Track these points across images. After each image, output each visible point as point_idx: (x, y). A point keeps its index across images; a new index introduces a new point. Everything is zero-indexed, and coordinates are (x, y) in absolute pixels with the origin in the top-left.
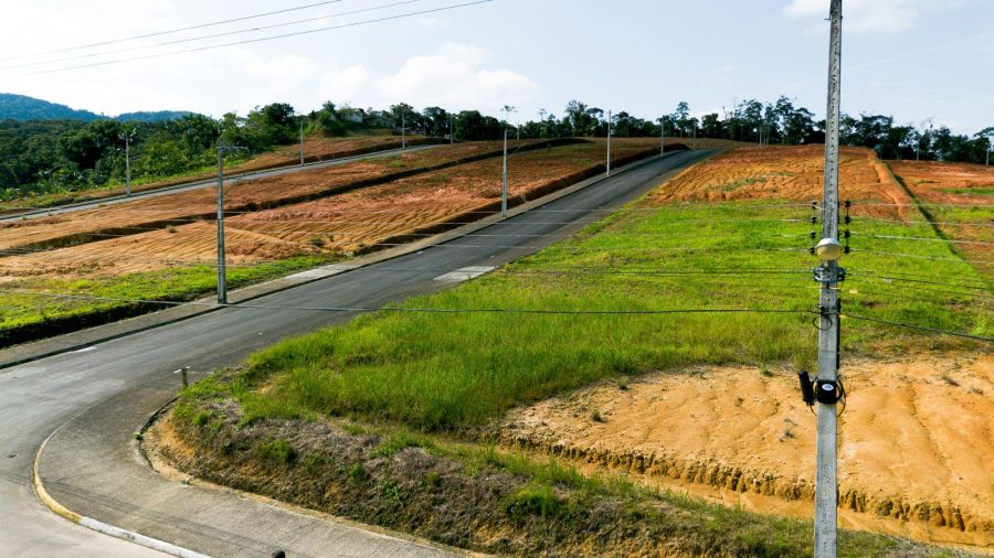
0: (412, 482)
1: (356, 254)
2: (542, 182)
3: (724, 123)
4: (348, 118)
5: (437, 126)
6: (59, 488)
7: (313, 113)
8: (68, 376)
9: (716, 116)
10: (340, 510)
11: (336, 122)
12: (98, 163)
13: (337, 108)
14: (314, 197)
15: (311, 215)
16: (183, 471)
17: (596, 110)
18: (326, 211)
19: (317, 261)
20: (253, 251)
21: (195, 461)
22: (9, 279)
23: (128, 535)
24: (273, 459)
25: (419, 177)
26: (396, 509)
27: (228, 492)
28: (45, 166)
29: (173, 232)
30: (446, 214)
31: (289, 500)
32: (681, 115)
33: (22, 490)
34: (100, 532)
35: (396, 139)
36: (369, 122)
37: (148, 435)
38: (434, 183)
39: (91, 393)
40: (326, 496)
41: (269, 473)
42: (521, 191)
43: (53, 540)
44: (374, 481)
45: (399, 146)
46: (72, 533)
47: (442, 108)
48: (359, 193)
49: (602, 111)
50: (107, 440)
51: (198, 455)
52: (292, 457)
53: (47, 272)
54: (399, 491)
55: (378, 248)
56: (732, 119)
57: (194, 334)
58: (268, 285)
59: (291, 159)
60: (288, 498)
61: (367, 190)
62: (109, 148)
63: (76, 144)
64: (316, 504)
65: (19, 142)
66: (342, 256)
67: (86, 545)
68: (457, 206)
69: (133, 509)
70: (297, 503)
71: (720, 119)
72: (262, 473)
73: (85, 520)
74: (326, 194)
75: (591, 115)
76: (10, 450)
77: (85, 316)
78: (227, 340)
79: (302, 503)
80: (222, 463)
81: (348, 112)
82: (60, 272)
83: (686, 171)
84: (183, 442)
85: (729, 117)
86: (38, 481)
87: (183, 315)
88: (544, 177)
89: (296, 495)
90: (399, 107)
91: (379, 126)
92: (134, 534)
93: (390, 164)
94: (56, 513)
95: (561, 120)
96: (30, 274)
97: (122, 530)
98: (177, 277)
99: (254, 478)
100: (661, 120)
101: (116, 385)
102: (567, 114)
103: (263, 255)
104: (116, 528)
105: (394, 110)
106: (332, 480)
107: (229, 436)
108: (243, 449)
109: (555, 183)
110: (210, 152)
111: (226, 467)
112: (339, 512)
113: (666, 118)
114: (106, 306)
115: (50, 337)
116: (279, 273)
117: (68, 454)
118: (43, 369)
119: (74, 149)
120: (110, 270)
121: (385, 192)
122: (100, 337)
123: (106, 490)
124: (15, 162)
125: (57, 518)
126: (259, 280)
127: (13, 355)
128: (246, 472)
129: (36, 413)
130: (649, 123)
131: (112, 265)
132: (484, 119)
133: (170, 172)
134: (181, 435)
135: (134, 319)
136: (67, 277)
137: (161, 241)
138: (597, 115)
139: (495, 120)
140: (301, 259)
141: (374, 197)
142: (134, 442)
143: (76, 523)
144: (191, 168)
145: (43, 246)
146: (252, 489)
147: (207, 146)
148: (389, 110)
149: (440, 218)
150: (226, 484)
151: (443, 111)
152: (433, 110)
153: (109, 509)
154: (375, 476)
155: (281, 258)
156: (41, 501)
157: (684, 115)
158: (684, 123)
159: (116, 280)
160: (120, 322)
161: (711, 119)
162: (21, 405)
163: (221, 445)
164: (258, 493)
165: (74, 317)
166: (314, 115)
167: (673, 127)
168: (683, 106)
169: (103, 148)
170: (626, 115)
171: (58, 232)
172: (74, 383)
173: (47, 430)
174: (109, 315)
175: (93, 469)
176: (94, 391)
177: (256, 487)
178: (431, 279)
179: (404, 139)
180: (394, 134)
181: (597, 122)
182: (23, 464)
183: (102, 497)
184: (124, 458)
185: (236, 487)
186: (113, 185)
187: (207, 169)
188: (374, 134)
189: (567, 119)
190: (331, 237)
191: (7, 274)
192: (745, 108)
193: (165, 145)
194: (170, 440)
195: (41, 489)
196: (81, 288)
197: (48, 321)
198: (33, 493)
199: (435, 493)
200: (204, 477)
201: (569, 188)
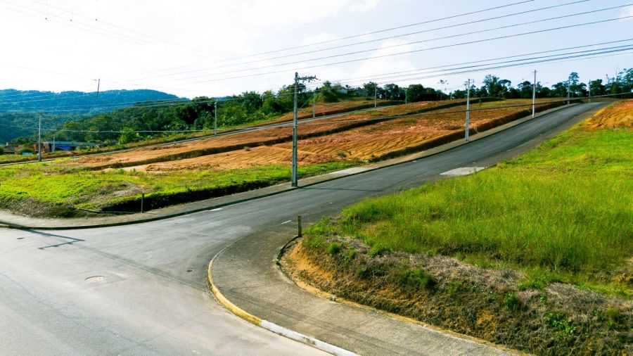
0: (585, 317)
1: (370, 161)
2: (486, 121)
3: (608, 86)
4: (339, 91)
5: (394, 95)
6: (233, 294)
7: (317, 89)
8: (211, 223)
9: (601, 81)
10: (499, 338)
11: (332, 94)
12: (196, 121)
13: (332, 85)
14: (328, 133)
15: (331, 141)
16: (324, 290)
17: (505, 81)
18: (340, 139)
19: (346, 165)
20: (303, 159)
21: (334, 283)
22: (160, 172)
23: (309, 340)
24: (412, 285)
25: (394, 121)
26: (571, 343)
27: (374, 311)
28: (168, 123)
29: (248, 150)
30: (424, 139)
31: (437, 324)
32: (572, 82)
33: (205, 295)
34: (281, 334)
35: (370, 102)
36: (351, 94)
37: (283, 261)
38: (407, 123)
39: (231, 233)
40: (479, 322)
41: (410, 297)
42: (474, 125)
43: (244, 338)
44: (534, 312)
45: (372, 106)
46: (256, 333)
47: (396, 84)
48: (357, 130)
49: (510, 82)
50: (255, 264)
51: (335, 278)
52: (432, 285)
53: (182, 169)
54: (570, 324)
55: (385, 158)
56: (614, 83)
57: (283, 203)
58: (319, 177)
59: (307, 115)
60: (437, 321)
61: (361, 129)
62: (202, 112)
63: (184, 110)
64: (469, 330)
65: (154, 111)
66: (362, 162)
67: (274, 345)
68: (430, 134)
69: (301, 317)
70: (447, 327)
71: (603, 84)
72: (402, 296)
73: (264, 323)
74: (336, 131)
75: (502, 85)
76: (187, 267)
77: (211, 190)
78: (309, 206)
79: (453, 328)
80: (362, 286)
81: (339, 87)
82: (189, 169)
83: (600, 112)
84: (317, 267)
85: (611, 81)
86: (215, 289)
87: (271, 192)
88: (487, 117)
89: (444, 320)
90: (368, 85)
91: (357, 96)
92: (312, 339)
93: (372, 114)
94: (237, 315)
95: (480, 88)
96: (171, 170)
97: (300, 335)
98: (261, 171)
99: (396, 301)
100: (556, 86)
101: (247, 229)
102: (484, 85)
103: (310, 161)
104: (295, 333)
105: (365, 86)
106: (482, 308)
107: (365, 263)
108: (379, 275)
109: (496, 121)
110: (259, 112)
111: (365, 289)
112: (499, 341)
113: (560, 84)
114: (223, 185)
115: (192, 201)
116: (324, 171)
117: (231, 271)
118: (193, 219)
119: (183, 113)
120: (218, 168)
121: (374, 129)
122: (223, 203)
123: (272, 300)
124: (151, 123)
125: (239, 319)
126: (313, 175)
127: (172, 211)
128: (387, 294)
129: (197, 244)
130: (547, 89)
131: (218, 166)
132: (425, 89)
133: (237, 123)
134: (316, 262)
135: (241, 193)
136: (194, 171)
137: (242, 155)
138: (506, 85)
139: (433, 90)
140: (335, 163)
141: (368, 132)
142: (275, 267)
143: (257, 325)
144: (249, 121)
145: (176, 157)
146: (396, 310)
147: (258, 109)
148: (362, 87)
149: (420, 141)
150: (369, 304)
151: (397, 86)
152: (390, 86)
153: (281, 316)
154: (533, 306)
155: (322, 163)
156: (221, 304)
157: (575, 82)
158: (575, 87)
159: (223, 173)
160: (233, 195)
161: (597, 84)
162: (186, 239)
163: (358, 271)
164: (402, 314)
165: (206, 191)
166: (318, 91)
167: (565, 90)
168: (574, 75)
169: (199, 112)
170: (528, 83)
171: (182, 150)
172: (217, 228)
173: (210, 254)
174: (226, 191)
175: (254, 283)
176: (233, 232)
177: (399, 309)
178: (438, 174)
179: (375, 102)
180: (368, 99)
181: (507, 89)
182: (199, 277)
183: (271, 305)
184: (272, 277)
185: (379, 307)
186: (206, 130)
187: (258, 121)
188: (355, 100)
189: (484, 87)
190: (350, 152)
191: (159, 170)
192: (625, 74)
193: (234, 108)
194: (304, 265)
195: (219, 295)
196: (204, 176)
197: (190, 191)
198: (213, 298)
199: (619, 329)
200: (346, 296)
201: (506, 125)
